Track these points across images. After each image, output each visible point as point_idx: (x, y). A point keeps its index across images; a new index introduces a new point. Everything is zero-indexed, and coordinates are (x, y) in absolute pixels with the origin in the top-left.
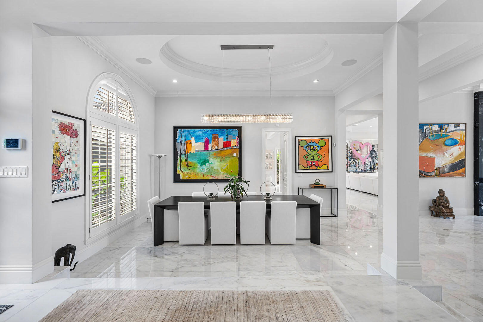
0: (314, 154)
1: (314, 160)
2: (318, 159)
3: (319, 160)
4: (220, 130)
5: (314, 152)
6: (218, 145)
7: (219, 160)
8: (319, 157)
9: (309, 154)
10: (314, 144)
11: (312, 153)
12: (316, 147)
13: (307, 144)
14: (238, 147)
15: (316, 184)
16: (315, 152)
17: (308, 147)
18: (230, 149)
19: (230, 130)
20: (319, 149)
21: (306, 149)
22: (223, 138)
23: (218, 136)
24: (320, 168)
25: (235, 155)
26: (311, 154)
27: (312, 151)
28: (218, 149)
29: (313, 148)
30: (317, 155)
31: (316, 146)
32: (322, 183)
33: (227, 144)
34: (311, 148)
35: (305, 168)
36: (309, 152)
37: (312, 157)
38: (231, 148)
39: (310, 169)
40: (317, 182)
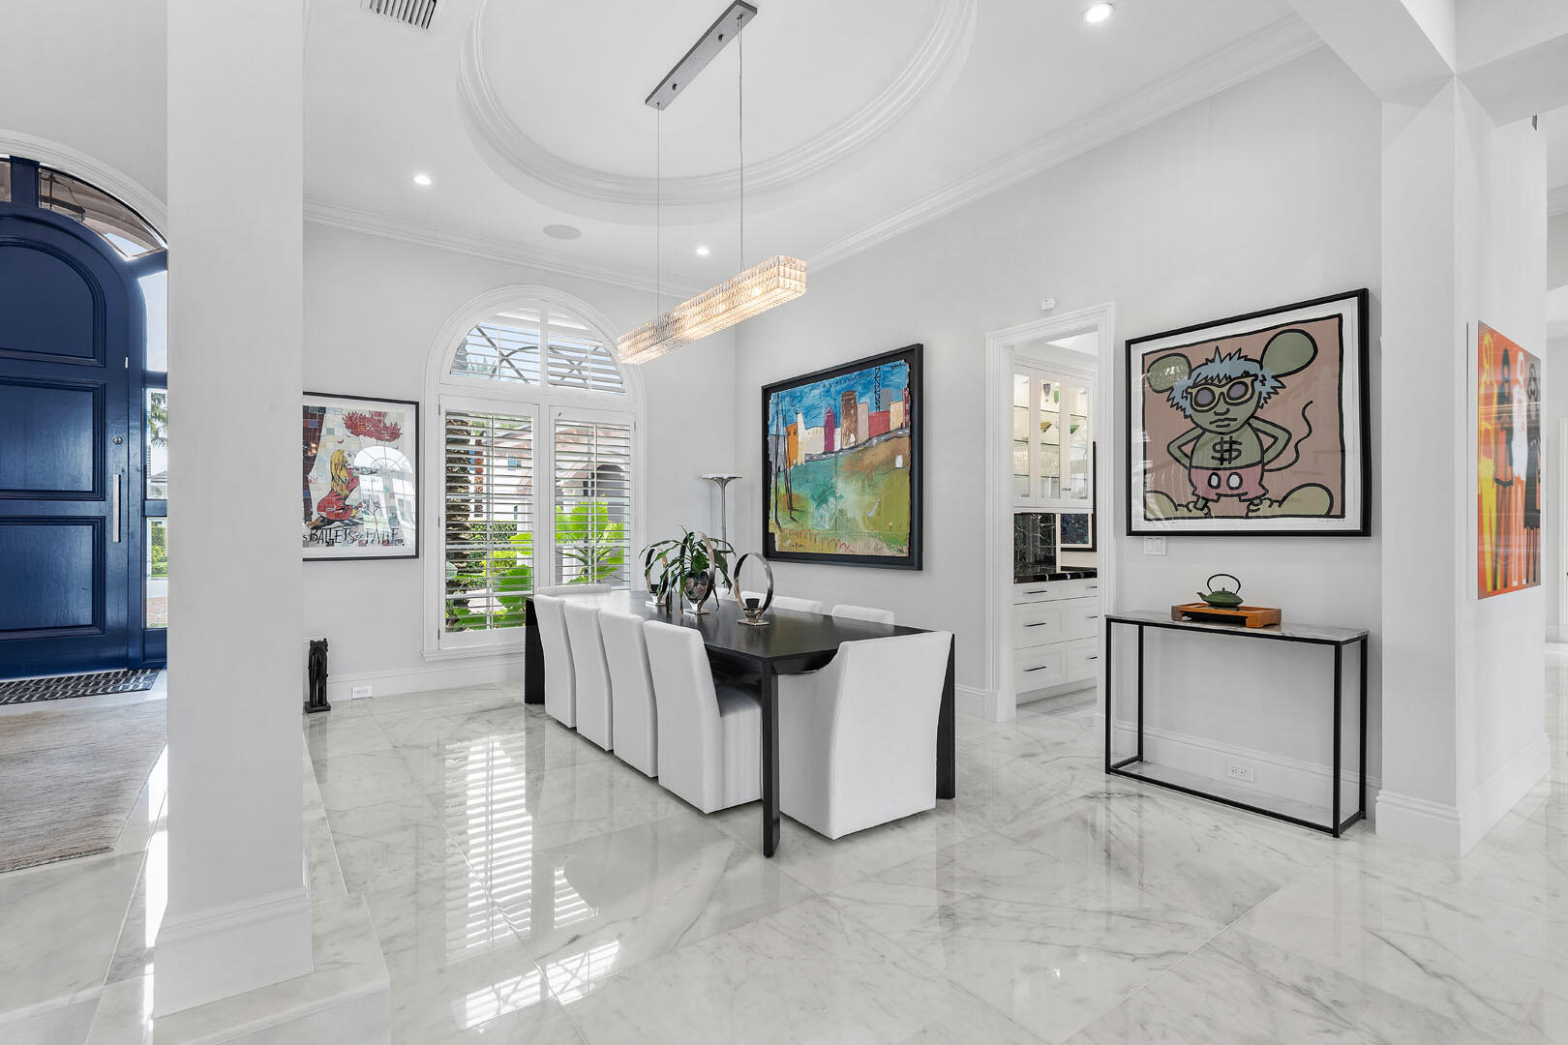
0: (1234, 425)
1: (1234, 464)
2: (1264, 452)
3: (1268, 457)
4: (860, 375)
5: (1234, 412)
6: (855, 431)
7: (859, 485)
8: (1267, 441)
9: (1205, 430)
10: (1235, 368)
11: (1224, 418)
12: (1248, 380)
13: (1191, 371)
14: (907, 431)
15: (1213, 604)
16: (1241, 413)
17: (1194, 391)
18: (886, 440)
19: (885, 368)
20: (1267, 389)
21: (1186, 404)
22: (868, 400)
23: (854, 398)
24: (1276, 509)
25: (899, 462)
26: (1213, 427)
27: (1222, 407)
28: (856, 447)
29: (1225, 390)
30: (1256, 430)
31: (1246, 374)
32: (1251, 598)
33: (880, 425)
34: (1217, 391)
35: (1183, 511)
36: (1205, 419)
37: (1222, 443)
38: (888, 436)
39: (1208, 516)
40: (1223, 592)
